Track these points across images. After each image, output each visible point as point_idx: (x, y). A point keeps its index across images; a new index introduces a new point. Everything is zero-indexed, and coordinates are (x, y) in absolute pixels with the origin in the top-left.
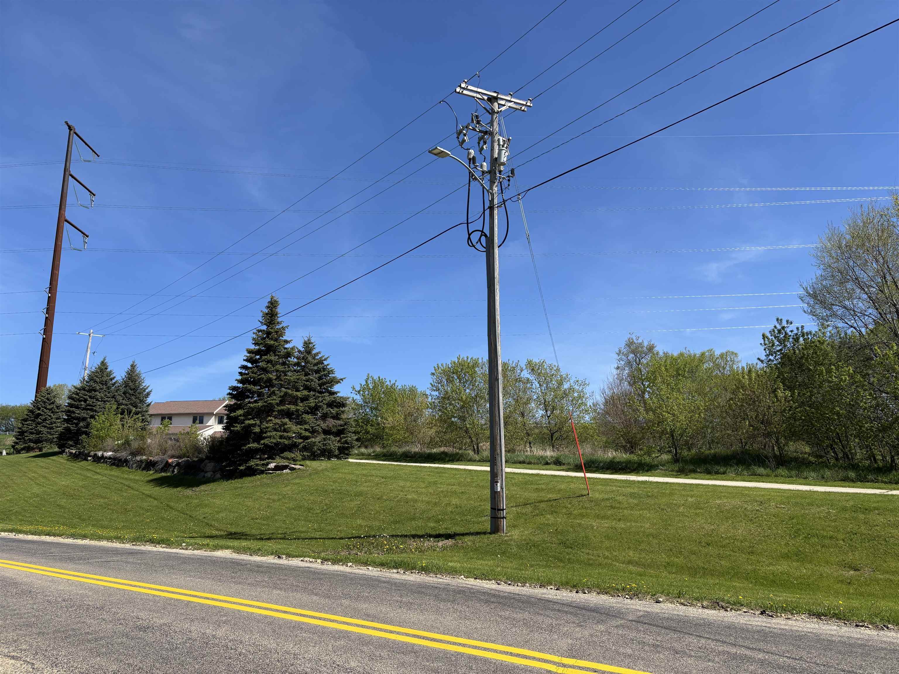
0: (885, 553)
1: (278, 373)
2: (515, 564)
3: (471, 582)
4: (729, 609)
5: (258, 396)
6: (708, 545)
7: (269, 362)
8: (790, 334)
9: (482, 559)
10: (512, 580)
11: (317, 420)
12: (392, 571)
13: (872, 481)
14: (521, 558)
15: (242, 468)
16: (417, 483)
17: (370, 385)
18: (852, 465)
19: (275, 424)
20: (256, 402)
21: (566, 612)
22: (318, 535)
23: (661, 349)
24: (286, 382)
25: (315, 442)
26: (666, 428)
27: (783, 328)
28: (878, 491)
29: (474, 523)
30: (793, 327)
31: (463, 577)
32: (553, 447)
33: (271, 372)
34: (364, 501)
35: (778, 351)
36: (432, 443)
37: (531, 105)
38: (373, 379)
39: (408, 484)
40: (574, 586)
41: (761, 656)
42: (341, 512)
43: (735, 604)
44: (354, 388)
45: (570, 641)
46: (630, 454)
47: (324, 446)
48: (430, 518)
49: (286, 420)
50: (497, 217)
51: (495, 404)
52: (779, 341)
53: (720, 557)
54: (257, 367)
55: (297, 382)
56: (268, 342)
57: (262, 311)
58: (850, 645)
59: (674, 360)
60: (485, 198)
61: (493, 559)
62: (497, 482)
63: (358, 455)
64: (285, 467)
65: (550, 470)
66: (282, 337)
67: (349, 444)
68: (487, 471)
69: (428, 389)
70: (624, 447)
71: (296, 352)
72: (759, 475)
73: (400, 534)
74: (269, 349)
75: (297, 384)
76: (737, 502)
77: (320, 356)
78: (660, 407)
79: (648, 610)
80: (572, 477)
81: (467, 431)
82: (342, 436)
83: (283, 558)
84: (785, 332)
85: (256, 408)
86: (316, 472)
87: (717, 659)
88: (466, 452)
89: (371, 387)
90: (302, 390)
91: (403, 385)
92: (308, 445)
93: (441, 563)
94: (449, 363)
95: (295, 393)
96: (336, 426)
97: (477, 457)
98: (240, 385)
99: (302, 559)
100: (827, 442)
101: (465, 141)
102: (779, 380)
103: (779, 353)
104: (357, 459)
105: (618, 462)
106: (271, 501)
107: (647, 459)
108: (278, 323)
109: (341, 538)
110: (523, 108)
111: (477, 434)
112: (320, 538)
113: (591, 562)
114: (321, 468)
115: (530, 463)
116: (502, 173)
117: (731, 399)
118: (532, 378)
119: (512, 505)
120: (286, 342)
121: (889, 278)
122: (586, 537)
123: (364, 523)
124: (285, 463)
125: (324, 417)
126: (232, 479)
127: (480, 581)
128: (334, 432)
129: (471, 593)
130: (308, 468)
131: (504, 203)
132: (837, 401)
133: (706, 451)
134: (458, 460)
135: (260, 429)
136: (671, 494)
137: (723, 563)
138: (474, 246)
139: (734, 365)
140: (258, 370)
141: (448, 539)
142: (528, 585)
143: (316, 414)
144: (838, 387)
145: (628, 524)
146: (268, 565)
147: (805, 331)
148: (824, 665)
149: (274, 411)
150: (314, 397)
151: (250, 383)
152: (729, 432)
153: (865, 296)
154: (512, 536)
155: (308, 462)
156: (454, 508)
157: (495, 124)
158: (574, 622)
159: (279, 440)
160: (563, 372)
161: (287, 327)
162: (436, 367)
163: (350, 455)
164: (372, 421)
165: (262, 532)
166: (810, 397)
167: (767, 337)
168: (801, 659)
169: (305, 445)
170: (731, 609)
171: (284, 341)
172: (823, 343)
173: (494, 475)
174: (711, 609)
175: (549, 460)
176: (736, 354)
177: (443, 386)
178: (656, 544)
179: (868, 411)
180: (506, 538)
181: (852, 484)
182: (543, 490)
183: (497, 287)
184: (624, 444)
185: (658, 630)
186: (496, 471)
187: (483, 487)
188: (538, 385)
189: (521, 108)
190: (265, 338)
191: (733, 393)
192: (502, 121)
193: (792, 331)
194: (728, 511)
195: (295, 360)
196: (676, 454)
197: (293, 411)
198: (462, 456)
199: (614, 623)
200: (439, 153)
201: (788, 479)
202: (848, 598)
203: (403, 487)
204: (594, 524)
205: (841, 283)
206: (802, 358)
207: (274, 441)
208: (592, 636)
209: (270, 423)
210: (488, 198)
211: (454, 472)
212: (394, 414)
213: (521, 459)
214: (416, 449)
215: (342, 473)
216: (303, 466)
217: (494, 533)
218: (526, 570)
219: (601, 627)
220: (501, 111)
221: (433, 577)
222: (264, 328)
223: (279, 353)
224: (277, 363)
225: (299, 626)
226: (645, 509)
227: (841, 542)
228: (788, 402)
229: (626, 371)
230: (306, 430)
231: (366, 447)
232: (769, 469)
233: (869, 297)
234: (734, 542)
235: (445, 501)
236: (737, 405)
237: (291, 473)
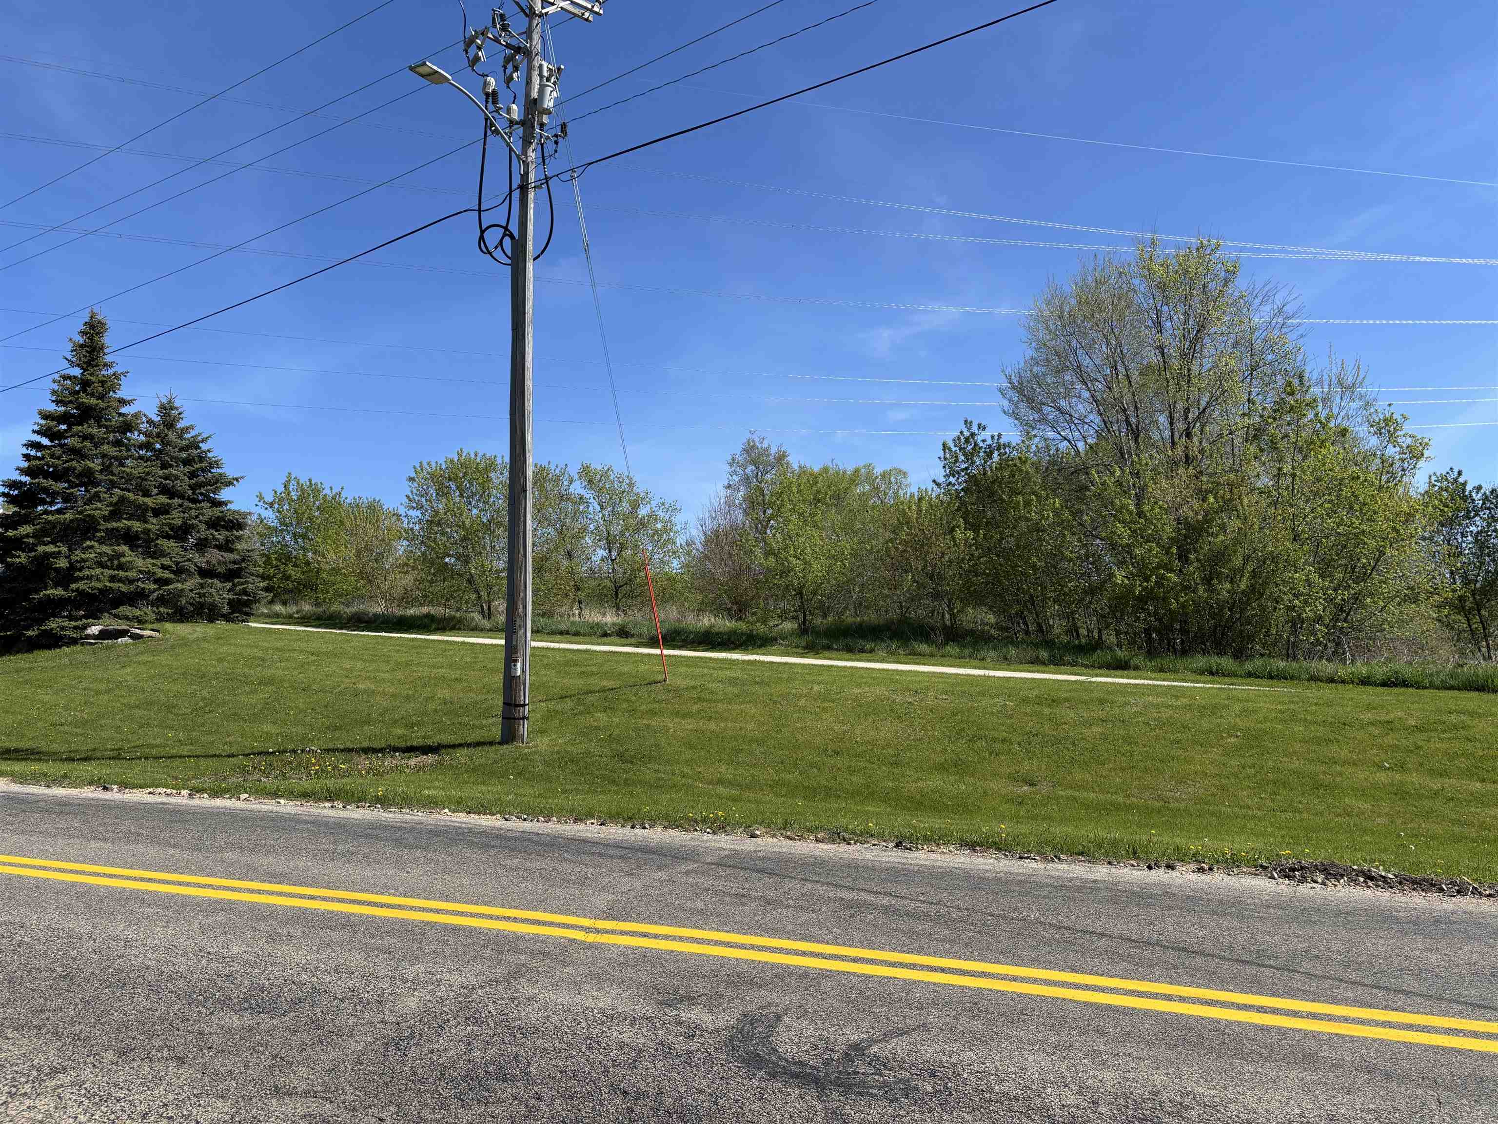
0: (1072, 761)
1: (106, 459)
2: (538, 789)
3: (461, 818)
4: (852, 842)
5: (65, 501)
6: (837, 753)
7: (85, 437)
8: (981, 444)
9: (483, 783)
10: (530, 812)
11: (186, 550)
12: (322, 805)
13: (1069, 664)
14: (549, 780)
15: (31, 633)
16: (374, 665)
17: (293, 493)
18: (1046, 642)
19: (100, 554)
20: (59, 511)
21: (611, 857)
22: (185, 750)
23: (795, 461)
24: (122, 477)
25: (183, 590)
26: (792, 581)
27: (973, 435)
28: (1073, 678)
29: (473, 727)
30: (986, 435)
31: (447, 810)
32: (618, 608)
33: (91, 458)
34: (276, 692)
35: (962, 470)
36: (406, 599)
37: (601, 12)
38: (298, 483)
39: (359, 665)
40: (630, 818)
41: (885, 901)
42: (232, 711)
43: (862, 834)
44: (261, 498)
45: (611, 897)
46: (737, 620)
47: (200, 597)
48: (396, 721)
49: (125, 548)
50: (532, 206)
51: (519, 533)
52: (965, 455)
53: (852, 771)
54: (61, 446)
55: (146, 480)
56: (84, 400)
57: (71, 340)
58: (1007, 882)
59: (814, 479)
60: (513, 169)
61: (501, 783)
62: (516, 661)
63: (268, 616)
64: (122, 633)
65: (609, 644)
66: (114, 392)
67: (250, 596)
68: (501, 646)
69: (401, 504)
70: (729, 610)
71: (143, 423)
72: (920, 655)
73: (342, 747)
74: (86, 414)
75: (144, 483)
76: (882, 691)
77: (193, 433)
78: (786, 549)
79: (737, 847)
80: (641, 655)
81: (470, 581)
82: (236, 580)
83: (112, 790)
84: (975, 442)
85: (60, 522)
86: (184, 643)
87: (824, 908)
88: (468, 615)
89: (295, 498)
90: (157, 494)
91: (357, 497)
92: (168, 595)
93: (411, 792)
94: (442, 461)
95: (141, 499)
96: (225, 563)
97: (487, 624)
98: (25, 479)
99: (151, 790)
100: (1017, 608)
101: (480, 58)
102: (960, 513)
103: (963, 474)
104: (267, 623)
105: (717, 634)
106: (92, 693)
107: (761, 629)
108: (105, 365)
109: (232, 756)
110: (587, 15)
111: (489, 586)
112: (189, 756)
113: (661, 783)
114: (195, 636)
115: (577, 634)
116: (545, 128)
117: (891, 540)
118: (588, 494)
119: (540, 698)
120: (123, 402)
121: (1121, 369)
122: (657, 746)
123: (275, 730)
124: (121, 625)
125: (202, 545)
126: (11, 654)
127: (477, 817)
128: (220, 573)
129: (457, 834)
130: (168, 636)
131: (547, 182)
132: (1036, 549)
133: (849, 618)
134: (453, 628)
135: (70, 562)
136: (789, 680)
137: (854, 779)
138: (490, 253)
139: (900, 491)
140: (64, 452)
141: (426, 754)
142: (555, 819)
143: (185, 540)
144: (1037, 529)
145: (722, 725)
146: (81, 802)
147: (1002, 441)
148: (969, 910)
149: (99, 531)
150: (181, 509)
151: (47, 475)
152: (886, 592)
153: (1086, 394)
154: (536, 746)
155: (168, 626)
156: (440, 704)
157: (536, 36)
158: (621, 870)
159: (108, 584)
160: (640, 488)
161: (125, 374)
162: (418, 466)
163: (253, 614)
164: (295, 557)
165: (73, 747)
166: (1000, 541)
167: (949, 449)
168: (938, 903)
169: (163, 595)
170: (855, 843)
171: (119, 401)
172: (1025, 462)
173: (511, 652)
174: (829, 842)
175: (610, 629)
176: (905, 474)
177: (430, 501)
178: (762, 753)
179: (1074, 564)
180: (526, 750)
181: (1042, 668)
182: (593, 674)
183: (529, 330)
184: (729, 606)
185: (746, 874)
186: (514, 643)
187: (493, 671)
188: (598, 508)
189: (583, 14)
190: (78, 393)
191: (894, 532)
192: (549, 34)
193: (984, 441)
194: (869, 704)
195: (142, 438)
196: (804, 623)
197: (137, 531)
198: (460, 621)
199: (684, 868)
200: (429, 75)
201: (959, 660)
202: (1017, 823)
203: (351, 670)
204: (671, 725)
205: (1058, 372)
206: (993, 482)
207: (99, 585)
208: (646, 887)
209: (90, 553)
210: (518, 169)
211: (443, 646)
212: (338, 546)
213: (563, 627)
214: (377, 608)
215: (236, 645)
216: (158, 631)
217: (507, 743)
218: (555, 797)
219: (663, 875)
220: (546, 13)
221: (394, 813)
222: (77, 372)
223: (108, 423)
224: (103, 441)
225: (139, 897)
226: (750, 702)
227: (1016, 747)
228: (970, 546)
229: (741, 493)
230: (163, 567)
231: (284, 603)
232: (934, 646)
233: (1092, 396)
234: (872, 749)
235: (426, 692)
236: (897, 549)
237: (133, 644)
